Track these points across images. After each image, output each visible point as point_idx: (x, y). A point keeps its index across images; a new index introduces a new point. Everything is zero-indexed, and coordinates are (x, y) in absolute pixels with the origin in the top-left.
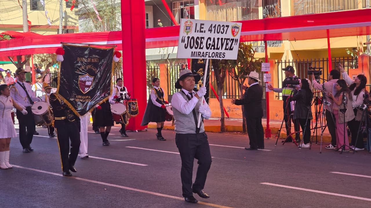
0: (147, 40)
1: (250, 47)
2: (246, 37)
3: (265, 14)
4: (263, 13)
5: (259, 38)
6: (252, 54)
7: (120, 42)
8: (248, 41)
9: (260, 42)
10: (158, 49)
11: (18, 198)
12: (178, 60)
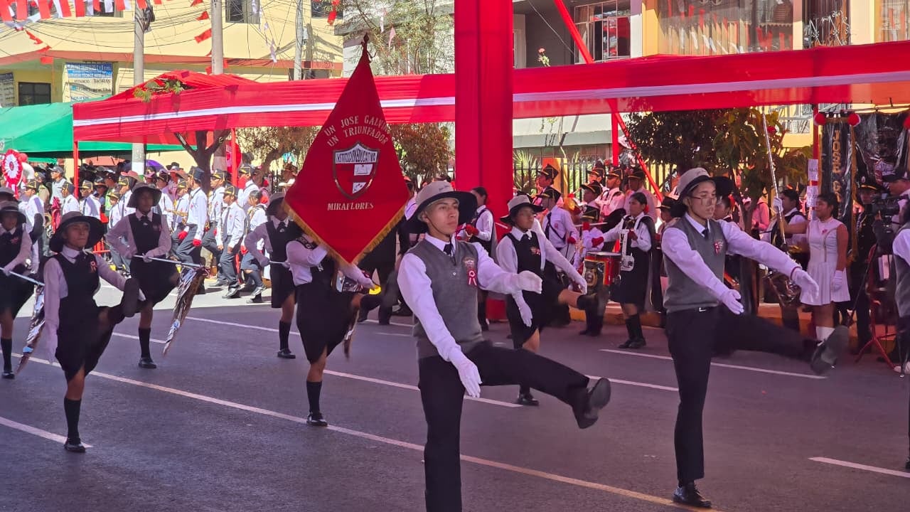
0: (517, 98)
1: (773, 118)
2: (761, 94)
3: (808, 36)
4: (804, 33)
5: (793, 96)
6: (778, 137)
7: (451, 101)
8: (764, 104)
9: (793, 107)
10: (538, 121)
11: (215, 475)
12: (587, 150)
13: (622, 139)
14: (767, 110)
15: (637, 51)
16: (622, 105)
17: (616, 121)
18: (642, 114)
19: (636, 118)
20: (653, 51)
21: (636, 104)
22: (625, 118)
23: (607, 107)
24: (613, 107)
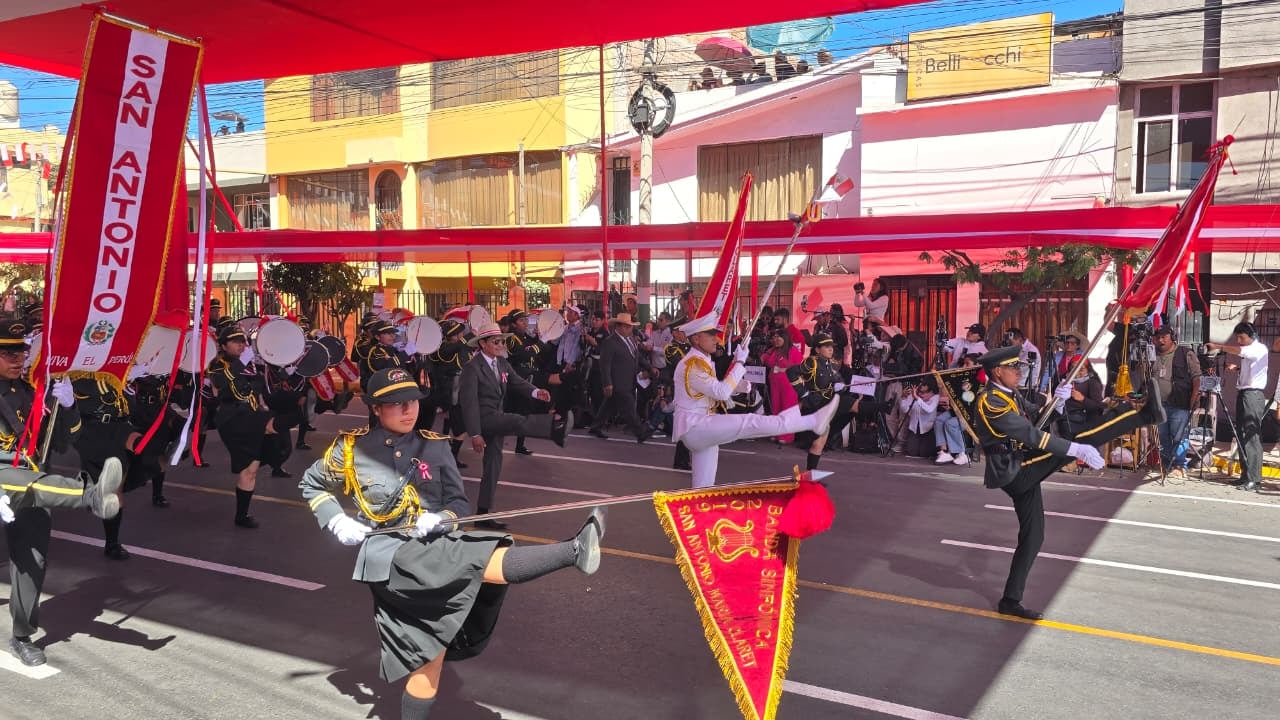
0: (191, 251)
1: (357, 269)
2: (350, 255)
3: (379, 222)
4: (376, 220)
5: (371, 255)
6: (359, 280)
8: (353, 261)
9: (371, 264)
12: (242, 284)
13: (264, 278)
14: (352, 264)
15: (275, 225)
16: (263, 258)
17: (260, 268)
18: (275, 264)
19: (271, 266)
20: (285, 226)
21: (271, 258)
22: (266, 266)
23: (253, 258)
24: (258, 259)
